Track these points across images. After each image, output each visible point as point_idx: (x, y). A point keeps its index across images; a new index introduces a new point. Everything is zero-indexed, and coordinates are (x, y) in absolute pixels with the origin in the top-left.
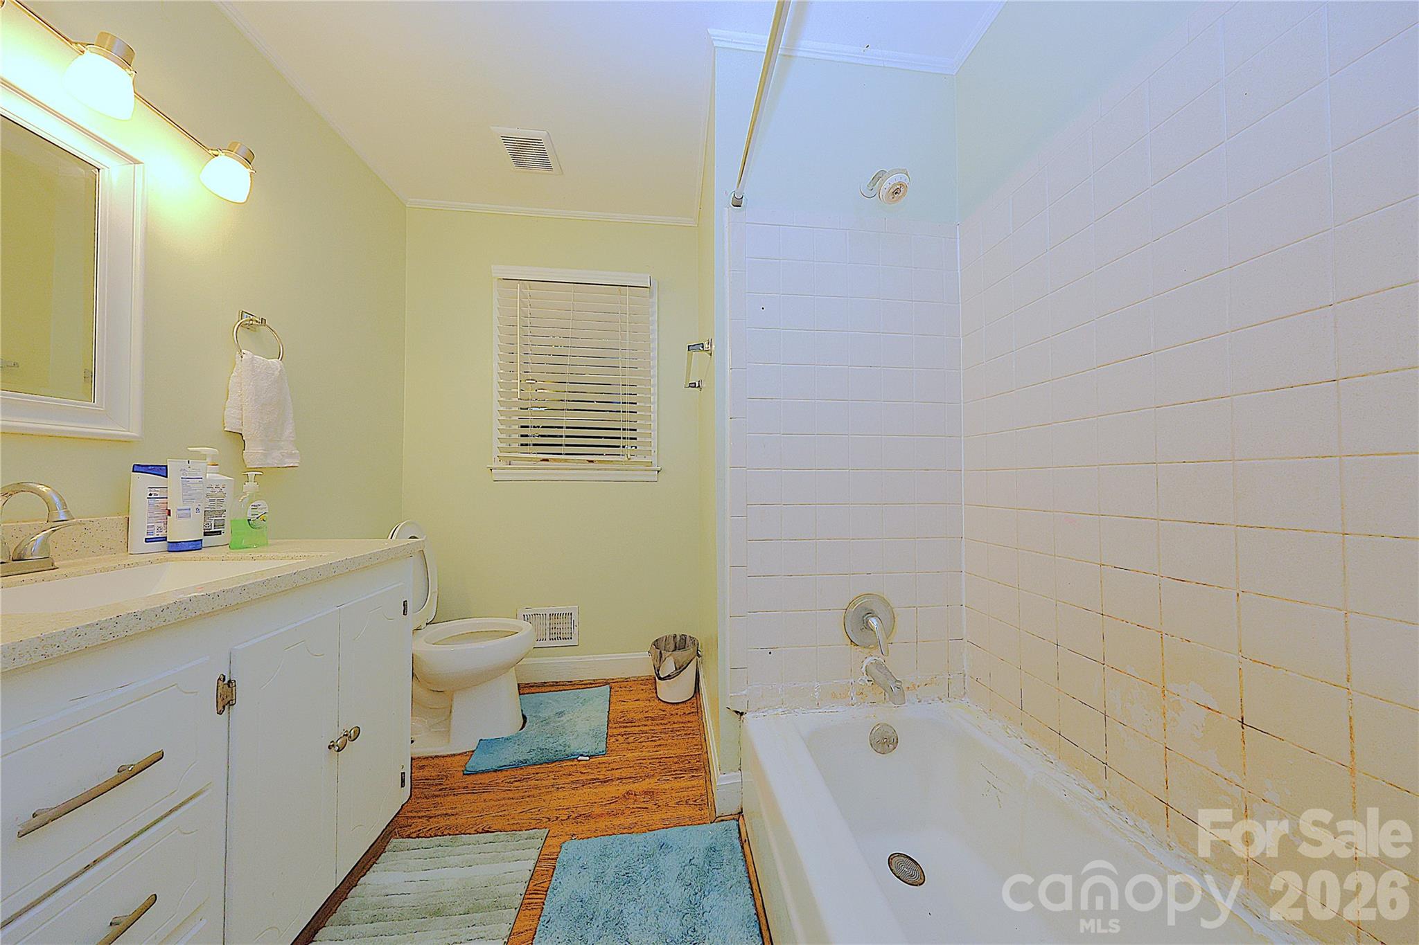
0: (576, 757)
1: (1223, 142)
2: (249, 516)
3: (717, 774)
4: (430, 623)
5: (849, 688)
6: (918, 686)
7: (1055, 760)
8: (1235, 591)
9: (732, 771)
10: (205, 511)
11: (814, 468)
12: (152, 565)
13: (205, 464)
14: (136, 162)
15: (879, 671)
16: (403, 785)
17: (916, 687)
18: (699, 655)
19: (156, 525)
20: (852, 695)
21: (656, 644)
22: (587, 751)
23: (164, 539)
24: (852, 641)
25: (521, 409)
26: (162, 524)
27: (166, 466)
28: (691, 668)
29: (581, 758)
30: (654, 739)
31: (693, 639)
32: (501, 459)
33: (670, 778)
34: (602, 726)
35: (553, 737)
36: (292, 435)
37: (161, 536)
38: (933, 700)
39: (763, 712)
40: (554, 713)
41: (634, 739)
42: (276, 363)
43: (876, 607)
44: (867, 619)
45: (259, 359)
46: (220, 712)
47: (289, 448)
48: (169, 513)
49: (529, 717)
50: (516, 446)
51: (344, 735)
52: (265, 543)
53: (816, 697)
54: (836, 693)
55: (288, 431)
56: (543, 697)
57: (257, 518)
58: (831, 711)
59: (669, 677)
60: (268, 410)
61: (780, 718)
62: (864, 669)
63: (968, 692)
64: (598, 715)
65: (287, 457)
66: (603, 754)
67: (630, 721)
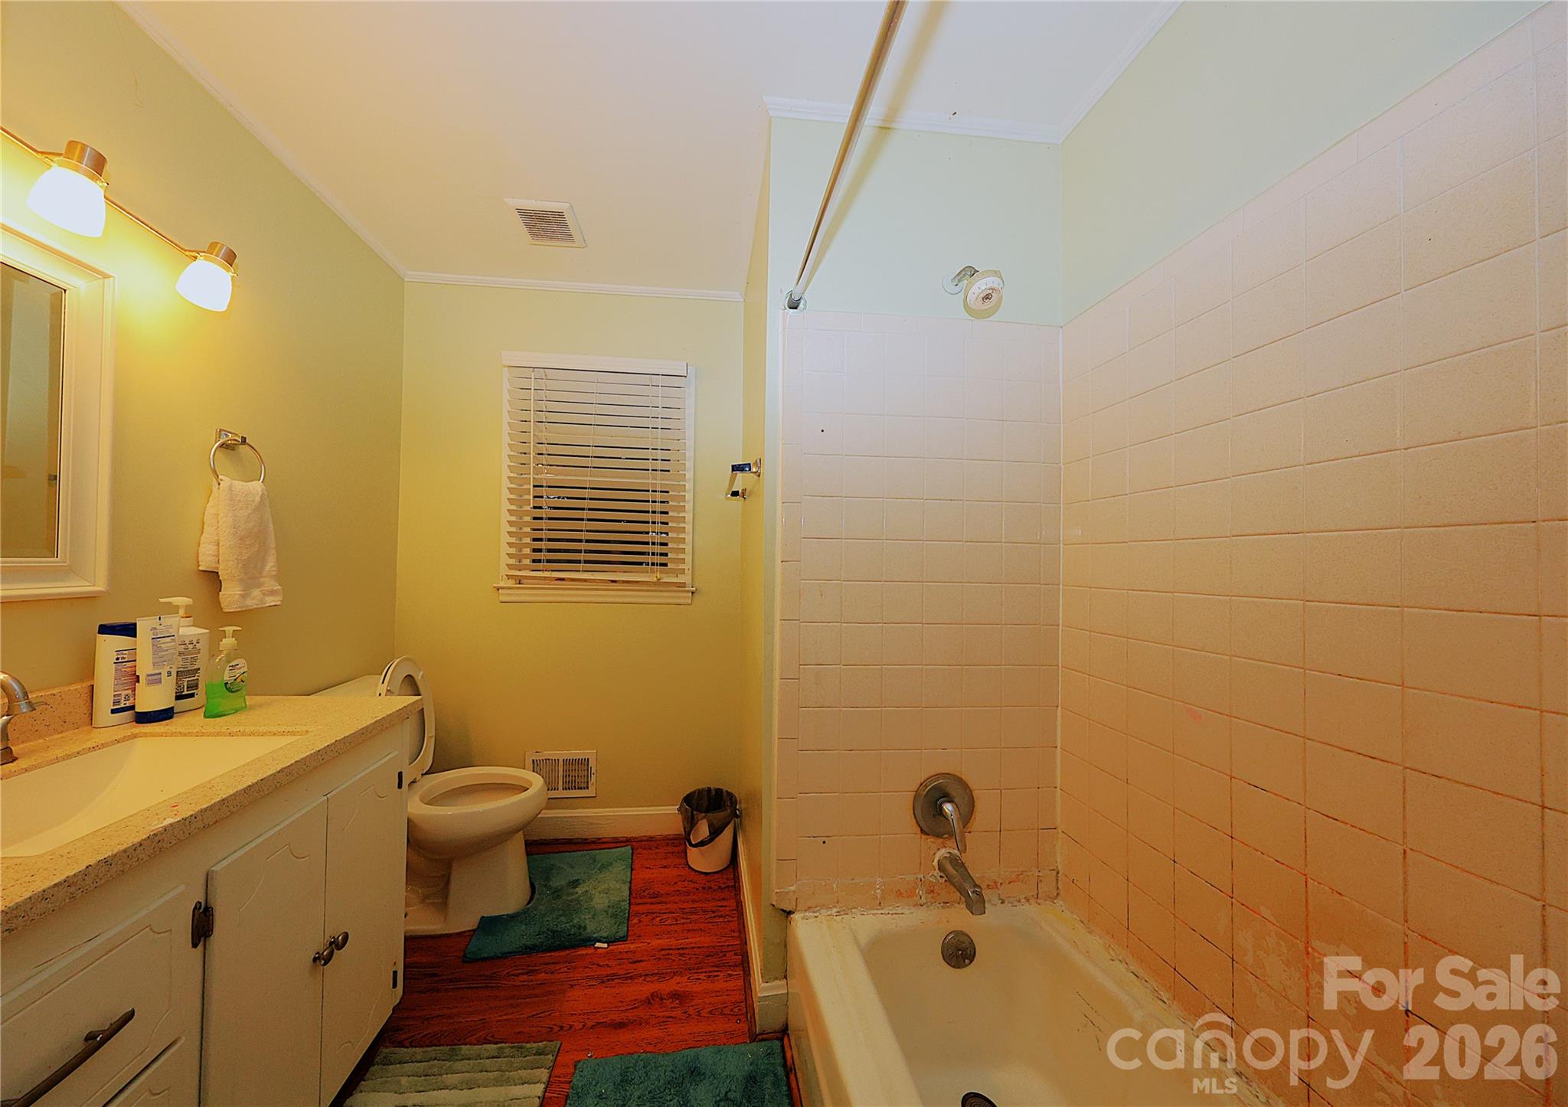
0: (592, 943)
1: (1399, 293)
2: (226, 678)
3: (759, 981)
4: (426, 774)
5: (918, 885)
6: (1001, 884)
7: (1168, 999)
8: (1402, 847)
9: (776, 979)
10: (177, 672)
11: (880, 621)
12: (119, 744)
13: (178, 619)
14: (106, 276)
15: (954, 869)
16: (395, 985)
17: (999, 884)
18: (737, 816)
19: (124, 693)
20: (921, 892)
21: (688, 799)
22: (605, 935)
23: (132, 708)
24: (922, 830)
25: (535, 518)
26: (129, 692)
27: (135, 624)
28: (728, 833)
29: (598, 945)
30: (684, 921)
31: (730, 795)
32: (509, 577)
33: (702, 976)
34: (623, 901)
35: (565, 916)
36: (274, 568)
37: (127, 705)
38: (1019, 901)
39: (814, 912)
40: (567, 881)
41: (661, 920)
42: (257, 486)
43: (954, 790)
44: (941, 805)
45: (238, 485)
46: (195, 945)
47: (272, 584)
48: (138, 679)
49: (537, 887)
50: (527, 562)
51: (331, 943)
52: (244, 705)
53: (878, 896)
54: (902, 891)
55: (270, 565)
56: (555, 859)
57: (235, 680)
58: (896, 914)
59: (702, 844)
60: (248, 543)
61: (835, 920)
62: (935, 863)
63: (1062, 892)
64: (618, 886)
65: (267, 595)
66: (623, 939)
67: (656, 896)
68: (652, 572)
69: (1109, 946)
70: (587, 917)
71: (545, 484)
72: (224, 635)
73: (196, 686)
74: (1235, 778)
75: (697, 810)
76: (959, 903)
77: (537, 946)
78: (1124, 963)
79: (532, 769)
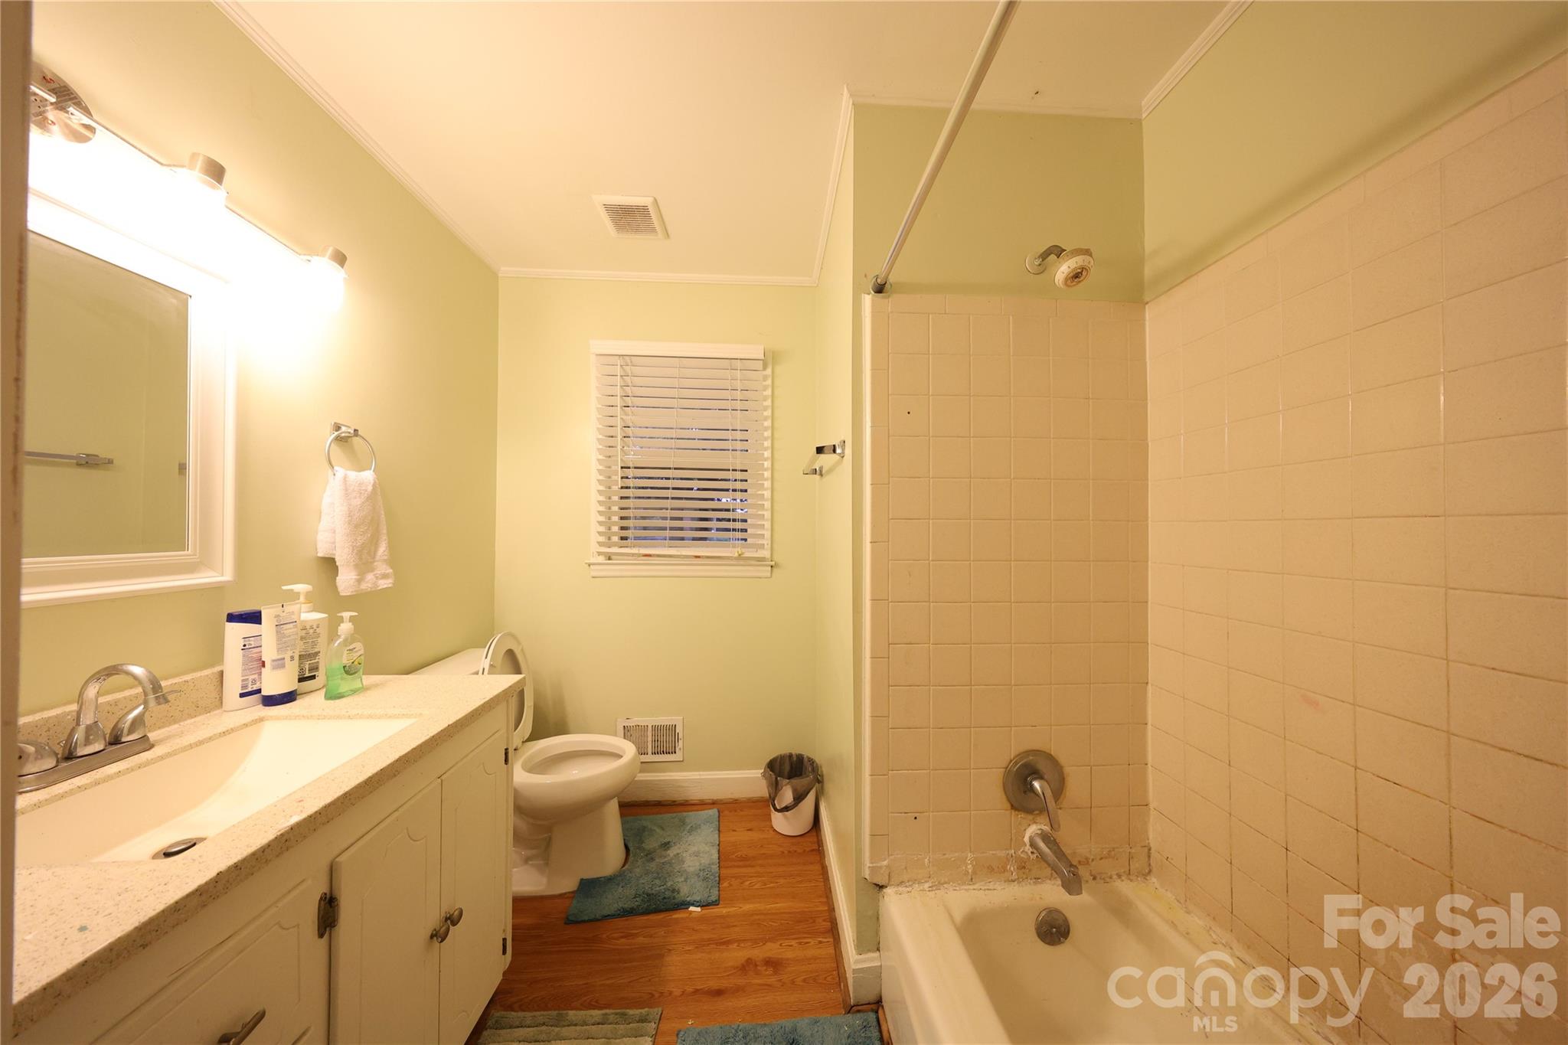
0: (687, 906)
2: (344, 661)
3: (850, 952)
4: (526, 741)
5: (1009, 860)
6: (1093, 859)
9: (869, 950)
10: (299, 656)
11: (968, 600)
12: (247, 728)
13: (299, 604)
15: (1048, 846)
16: (504, 951)
17: (1091, 860)
18: (820, 783)
19: (251, 677)
20: (1012, 868)
21: (771, 764)
22: (698, 899)
23: (259, 691)
24: (1012, 806)
25: (622, 498)
26: (256, 676)
27: (260, 612)
28: (810, 799)
29: (692, 908)
30: (772, 885)
31: (811, 761)
32: (600, 554)
33: (793, 943)
34: (713, 864)
35: (660, 878)
36: (386, 553)
37: (255, 689)
38: (1111, 878)
39: (906, 886)
40: (659, 843)
41: (750, 884)
42: (368, 476)
43: (1042, 766)
44: (1031, 782)
45: (353, 475)
46: (321, 936)
47: (382, 568)
48: (263, 664)
49: (631, 849)
50: (615, 539)
51: (447, 919)
52: (361, 686)
53: (970, 871)
54: (994, 867)
55: (382, 549)
56: (647, 821)
57: (353, 663)
58: (988, 889)
59: (786, 809)
60: (362, 530)
61: (928, 896)
62: (1026, 839)
63: (1154, 870)
64: (707, 849)
65: (380, 579)
66: (716, 903)
67: (744, 859)
68: (734, 546)
69: (1210, 928)
70: (680, 880)
71: (631, 466)
72: (342, 620)
73: (316, 669)
74: (1359, 769)
75: (779, 776)
76: (1050, 879)
77: (635, 910)
78: (1227, 947)
79: (623, 736)
